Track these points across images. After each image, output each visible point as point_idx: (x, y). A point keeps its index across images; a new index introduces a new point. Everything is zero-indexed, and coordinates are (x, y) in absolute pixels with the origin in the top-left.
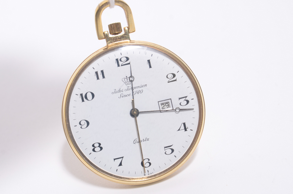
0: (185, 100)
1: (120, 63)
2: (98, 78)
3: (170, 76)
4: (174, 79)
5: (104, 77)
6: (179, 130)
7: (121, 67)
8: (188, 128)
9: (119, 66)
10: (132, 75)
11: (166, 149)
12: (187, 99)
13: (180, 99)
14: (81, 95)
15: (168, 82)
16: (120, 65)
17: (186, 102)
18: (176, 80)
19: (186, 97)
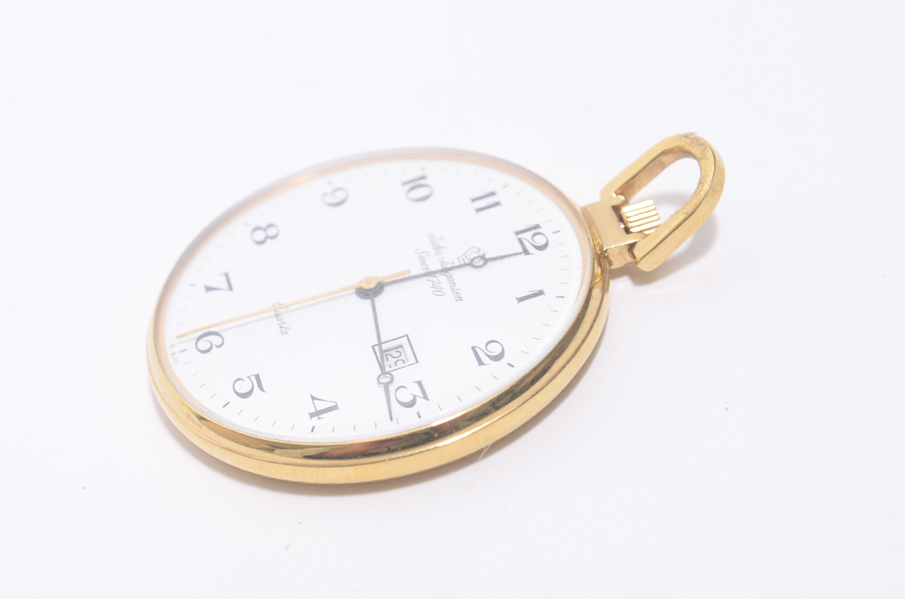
0: (415, 397)
1: (528, 235)
2: (474, 200)
3: (495, 349)
4: (485, 359)
5: (479, 210)
6: (313, 398)
7: (515, 238)
8: (319, 418)
9: (517, 233)
10: (489, 264)
11: (254, 379)
12: (420, 401)
13: (420, 383)
14: (423, 177)
15: (473, 348)
16: (520, 236)
17: (408, 399)
18: (481, 363)
19: (425, 397)
